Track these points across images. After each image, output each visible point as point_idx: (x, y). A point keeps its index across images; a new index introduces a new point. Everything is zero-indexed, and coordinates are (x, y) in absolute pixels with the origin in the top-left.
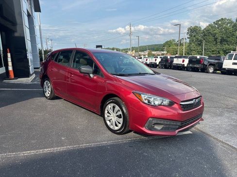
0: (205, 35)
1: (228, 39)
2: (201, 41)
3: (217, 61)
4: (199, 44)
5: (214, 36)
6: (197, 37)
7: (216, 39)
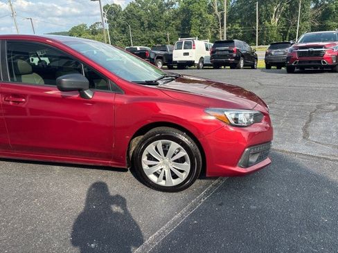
0: (128, 18)
1: (157, 24)
2: (123, 26)
3: (163, 53)
4: (123, 31)
5: (140, 20)
6: (118, 20)
7: (142, 24)
